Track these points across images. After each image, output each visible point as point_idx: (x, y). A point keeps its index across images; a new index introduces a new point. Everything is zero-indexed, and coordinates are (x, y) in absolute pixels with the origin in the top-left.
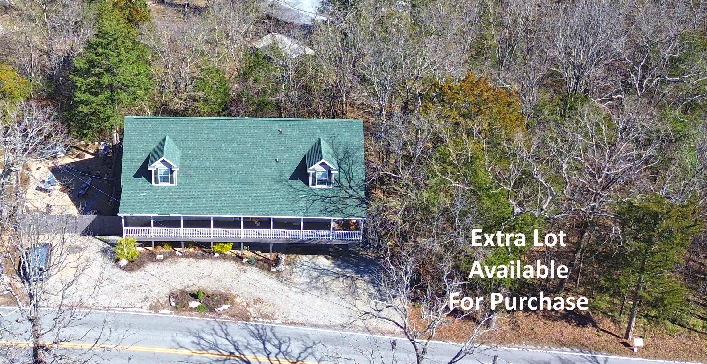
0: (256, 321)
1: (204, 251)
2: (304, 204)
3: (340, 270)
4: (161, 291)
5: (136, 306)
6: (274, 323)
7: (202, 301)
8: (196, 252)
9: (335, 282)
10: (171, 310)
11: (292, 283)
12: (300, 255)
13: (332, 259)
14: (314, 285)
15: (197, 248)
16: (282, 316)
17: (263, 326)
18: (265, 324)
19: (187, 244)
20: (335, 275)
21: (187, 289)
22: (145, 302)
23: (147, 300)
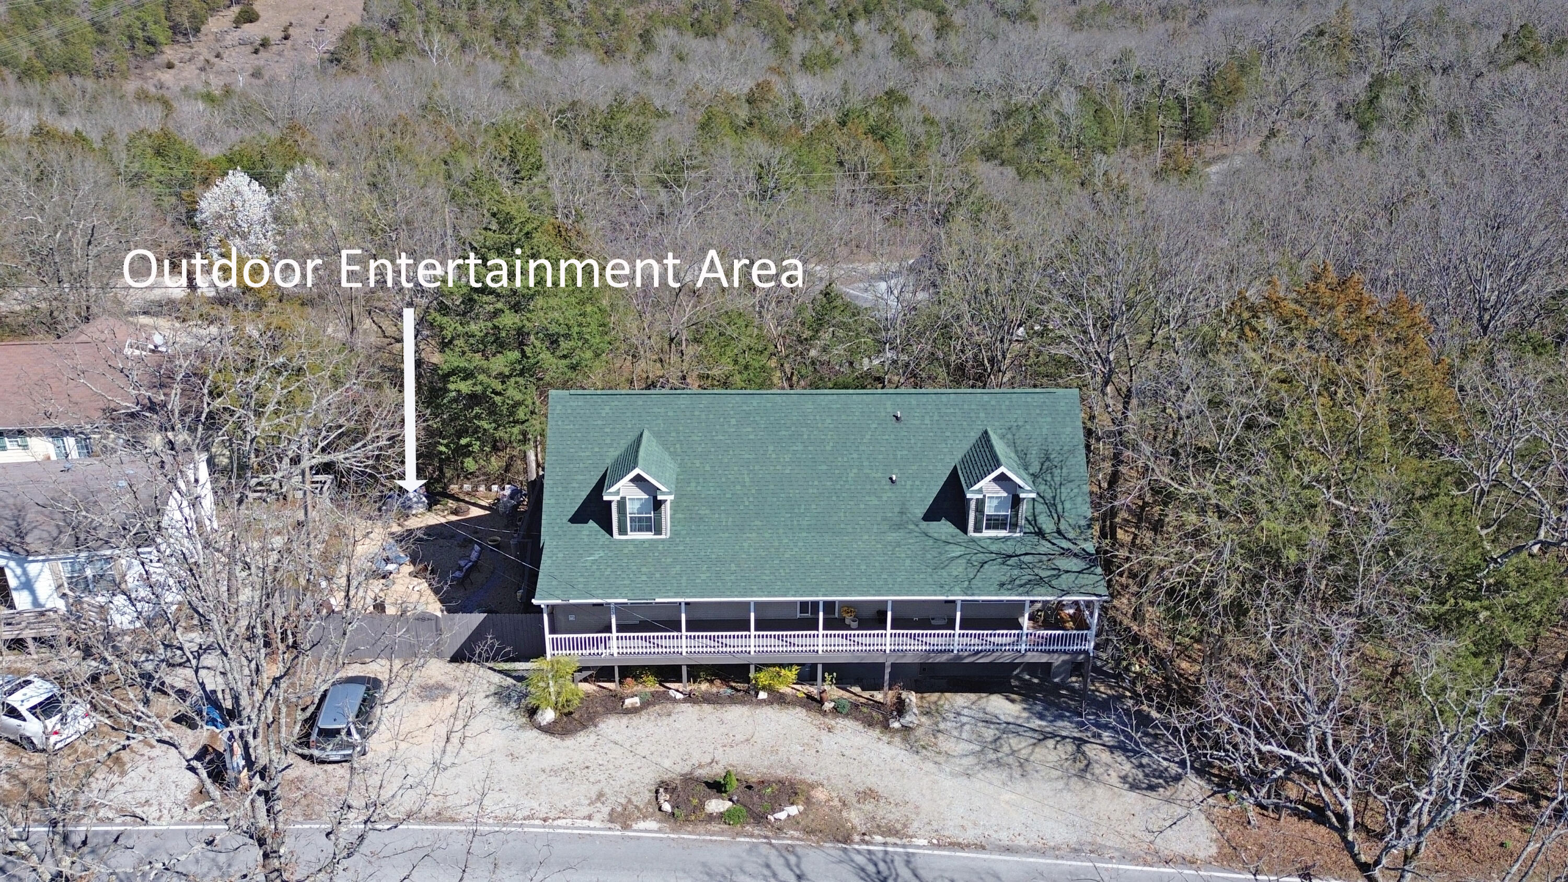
0: (867, 843)
1: (732, 688)
2: (960, 569)
3: (1044, 723)
4: (636, 778)
5: (577, 814)
6: (911, 846)
7: (735, 798)
8: (715, 690)
9: (1037, 750)
10: (660, 821)
11: (939, 753)
12: (947, 695)
13: (1022, 701)
14: (993, 756)
15: (718, 682)
16: (929, 828)
17: (886, 852)
18: (890, 849)
19: (696, 672)
20: (1036, 735)
21: (699, 772)
22: (599, 805)
23: (603, 799)
